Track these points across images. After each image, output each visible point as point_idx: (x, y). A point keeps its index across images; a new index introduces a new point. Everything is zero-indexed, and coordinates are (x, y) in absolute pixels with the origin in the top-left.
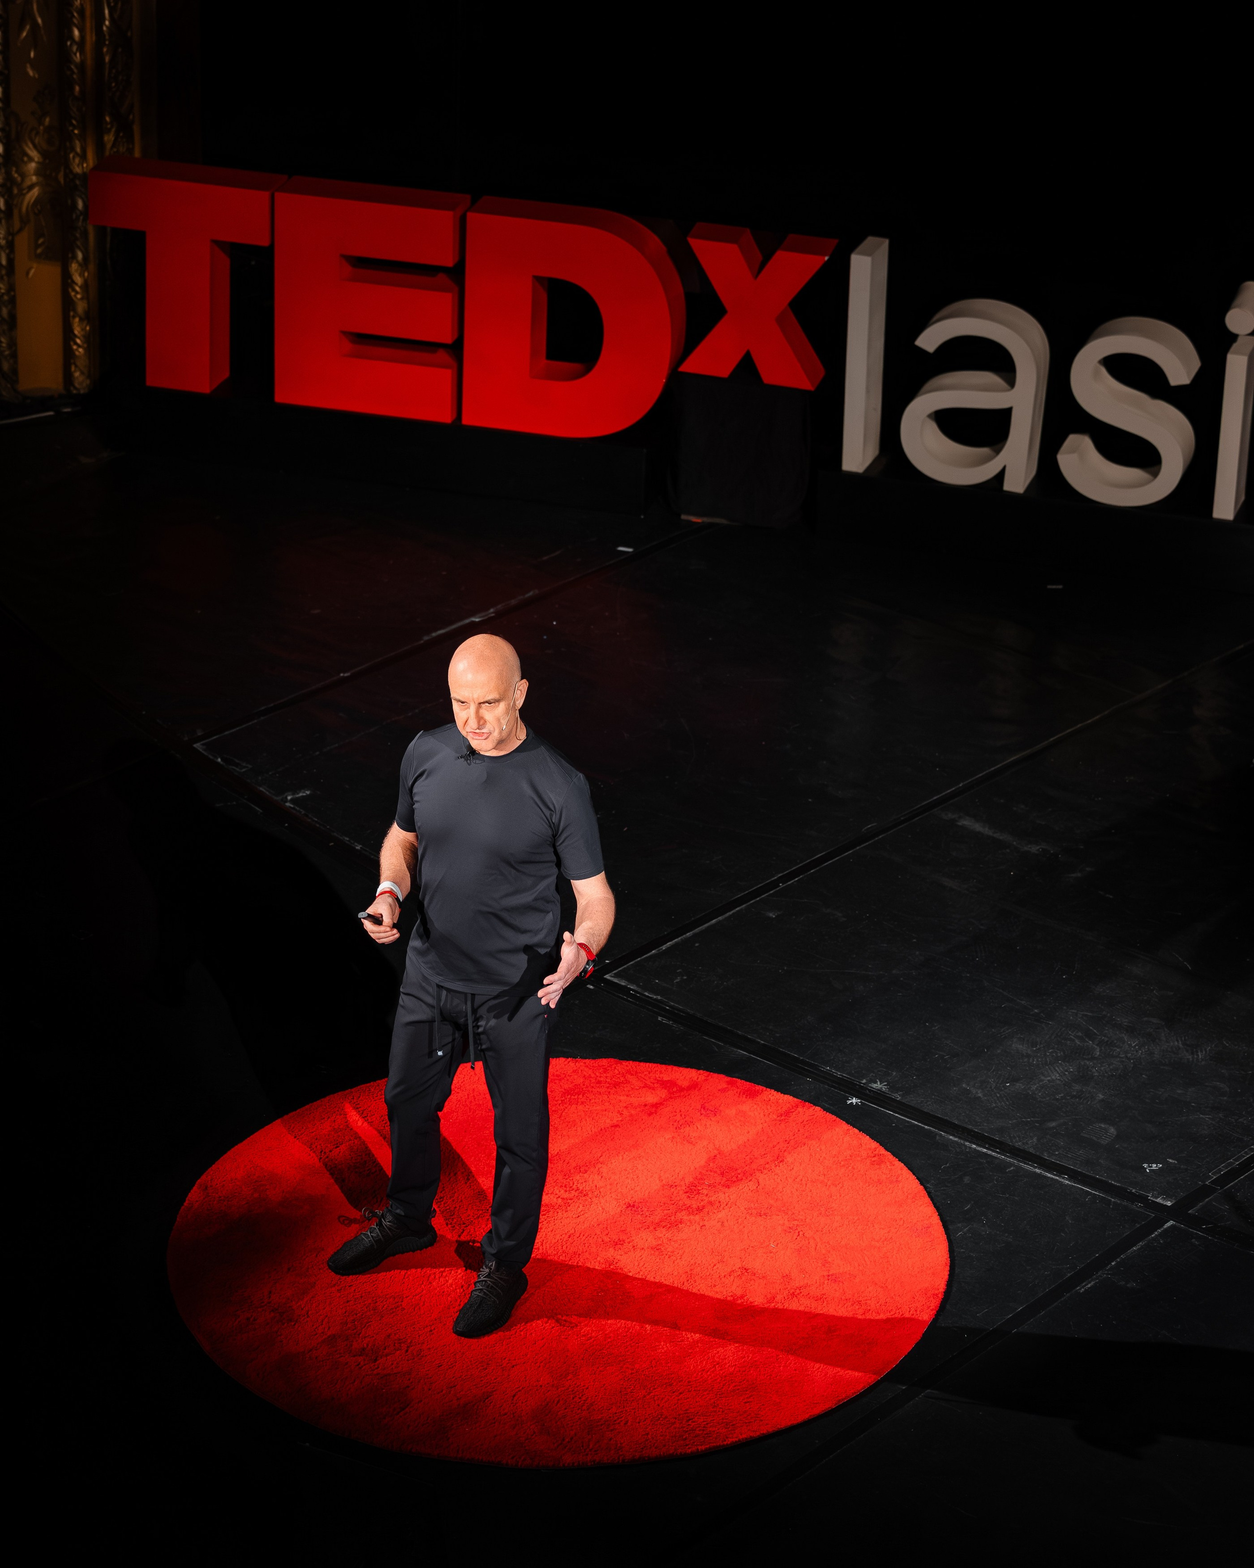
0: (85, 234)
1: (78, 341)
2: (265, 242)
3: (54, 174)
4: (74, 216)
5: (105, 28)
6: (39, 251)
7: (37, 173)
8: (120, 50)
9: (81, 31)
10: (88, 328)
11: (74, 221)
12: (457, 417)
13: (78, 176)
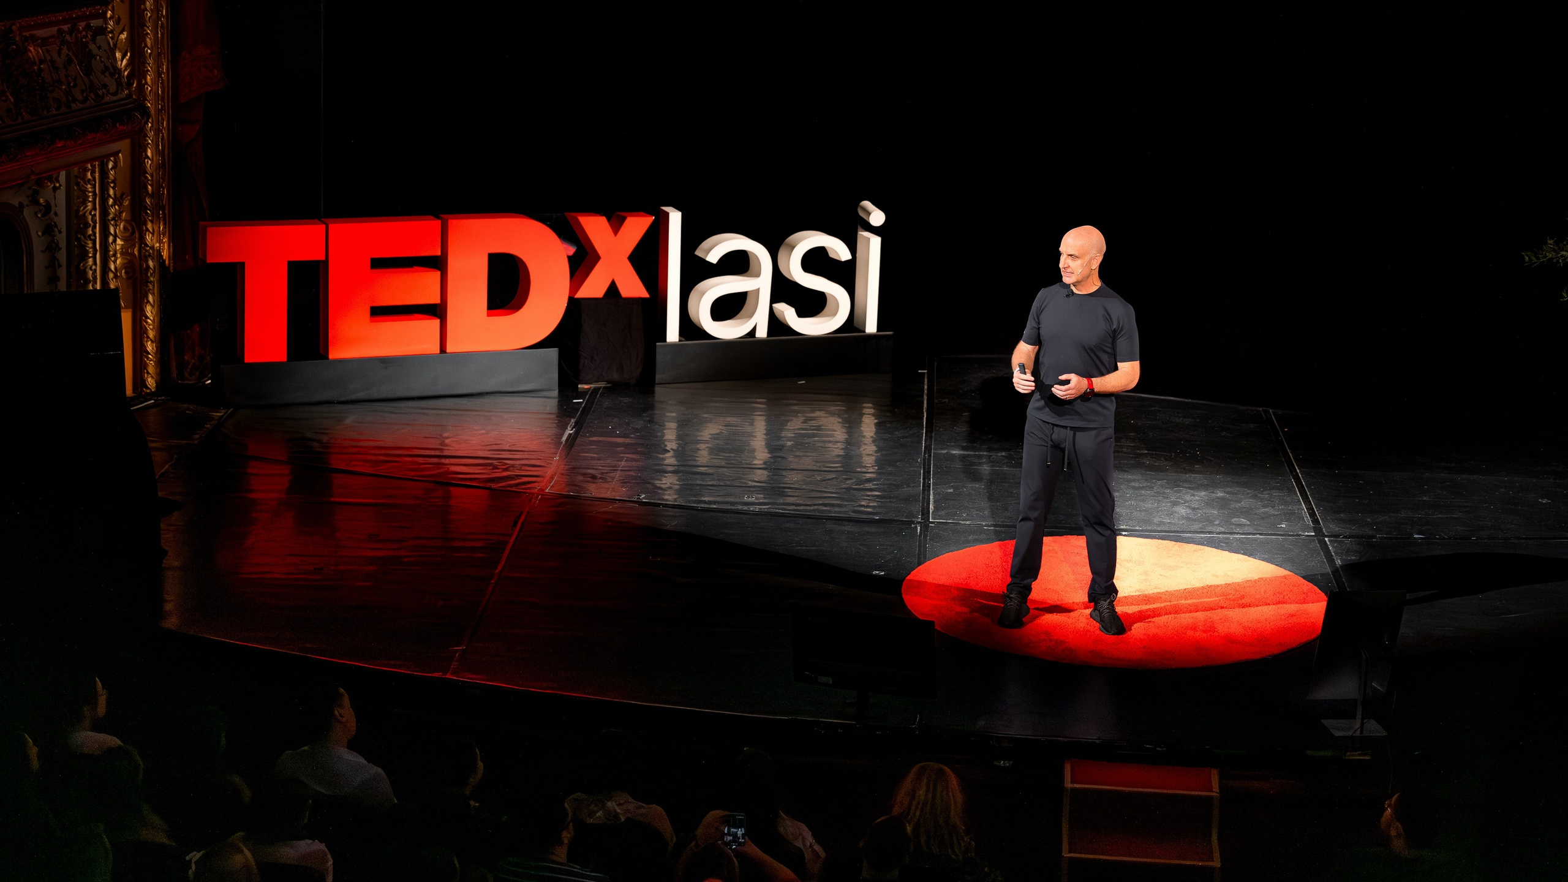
1: (151, 357)
2: (320, 257)
3: (129, 250)
4: (149, 274)
10: (156, 348)
11: (148, 278)
12: (443, 349)
13: (152, 248)
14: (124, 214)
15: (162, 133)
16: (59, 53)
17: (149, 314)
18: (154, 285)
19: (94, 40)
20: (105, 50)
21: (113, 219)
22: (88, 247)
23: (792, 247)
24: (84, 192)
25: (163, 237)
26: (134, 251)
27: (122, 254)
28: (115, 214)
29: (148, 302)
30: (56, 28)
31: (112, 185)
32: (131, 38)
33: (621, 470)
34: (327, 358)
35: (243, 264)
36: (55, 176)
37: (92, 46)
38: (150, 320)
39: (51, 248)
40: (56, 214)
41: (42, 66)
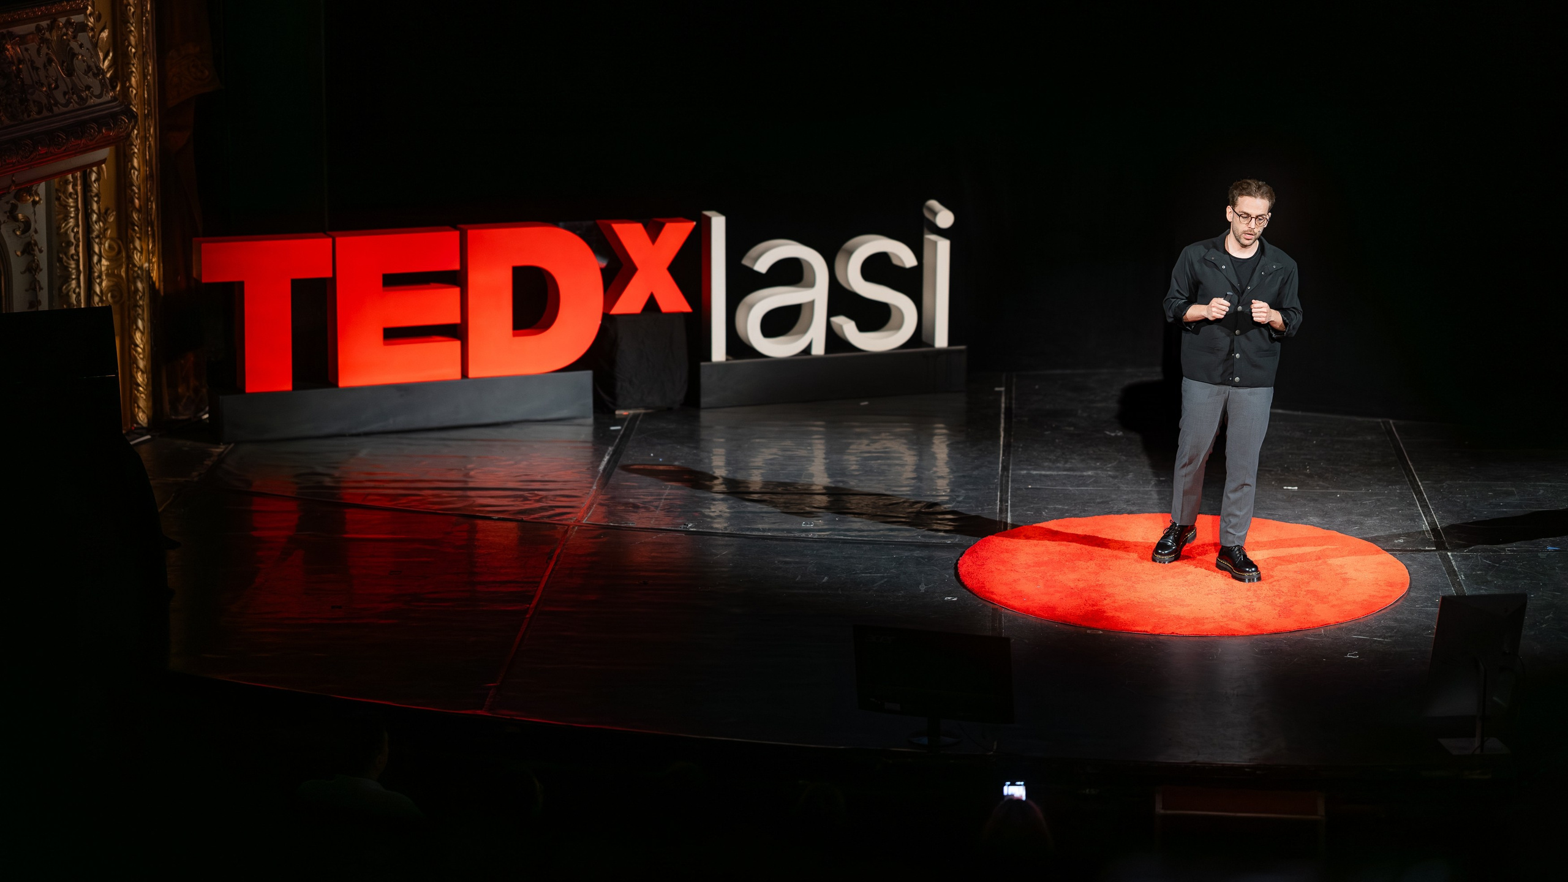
0: (145, 310)
1: (141, 389)
2: (330, 275)
10: (147, 379)
11: (136, 301)
12: (465, 373)
13: (141, 268)
14: (109, 232)
15: (149, 141)
16: (39, 52)
17: (138, 341)
18: (143, 311)
19: (75, 37)
20: (87, 49)
21: (98, 237)
22: (71, 268)
23: (850, 253)
24: (66, 206)
25: (153, 256)
26: (120, 272)
27: (107, 275)
28: (100, 231)
29: (137, 328)
30: (35, 24)
31: (96, 199)
32: (113, 35)
33: (665, 499)
34: (336, 385)
35: (241, 284)
36: (34, 188)
37: (74, 45)
38: (141, 348)
39: (32, 269)
40: (36, 232)
41: (21, 66)
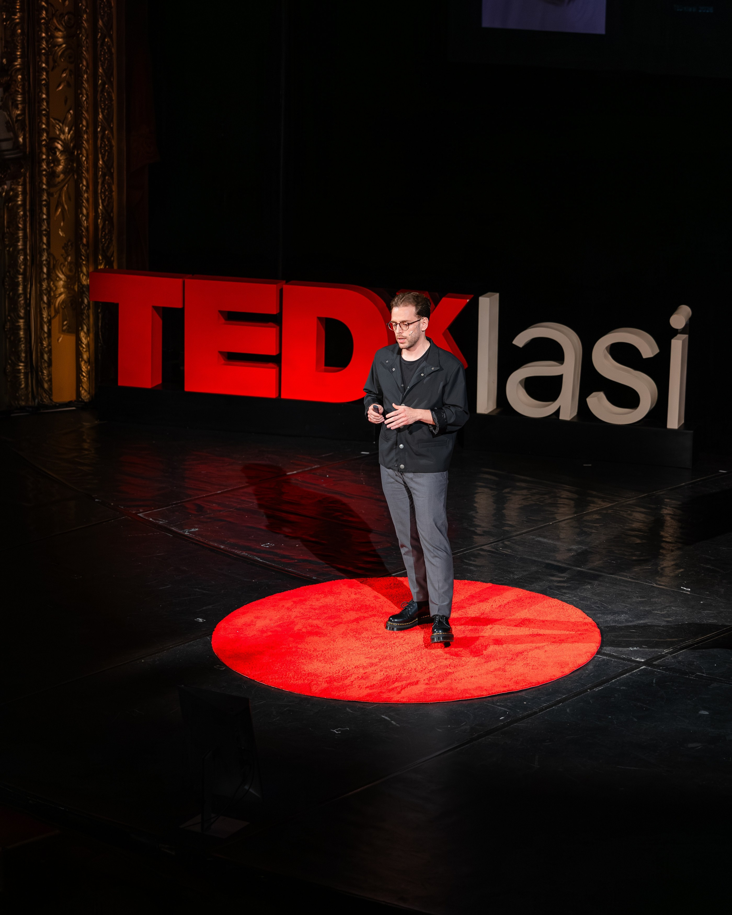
0: (88, 317)
1: (84, 374)
2: (180, 306)
3: (72, 287)
4: (82, 307)
5: (99, 210)
6: (65, 328)
7: (64, 287)
8: (107, 222)
9: (87, 209)
10: (89, 367)
11: (82, 310)
12: (279, 394)
13: (85, 286)
14: (70, 258)
17: (84, 340)
26: (75, 287)
27: (67, 289)
29: (82, 329)
34: (183, 389)
38: (85, 345)
